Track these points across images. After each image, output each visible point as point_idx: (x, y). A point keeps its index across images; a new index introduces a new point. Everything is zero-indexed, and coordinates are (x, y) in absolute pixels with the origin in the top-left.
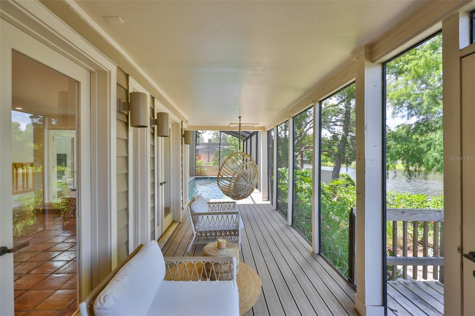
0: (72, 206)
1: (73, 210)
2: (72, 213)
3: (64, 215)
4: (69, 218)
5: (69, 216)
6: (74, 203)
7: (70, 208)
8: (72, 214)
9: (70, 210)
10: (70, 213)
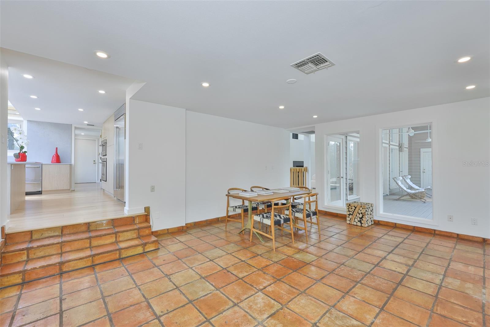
0: (359, 213)
1: (360, 218)
2: (358, 221)
3: (350, 221)
4: (356, 225)
5: (355, 223)
6: (361, 211)
7: (356, 216)
8: (359, 223)
9: (356, 217)
10: (356, 220)
